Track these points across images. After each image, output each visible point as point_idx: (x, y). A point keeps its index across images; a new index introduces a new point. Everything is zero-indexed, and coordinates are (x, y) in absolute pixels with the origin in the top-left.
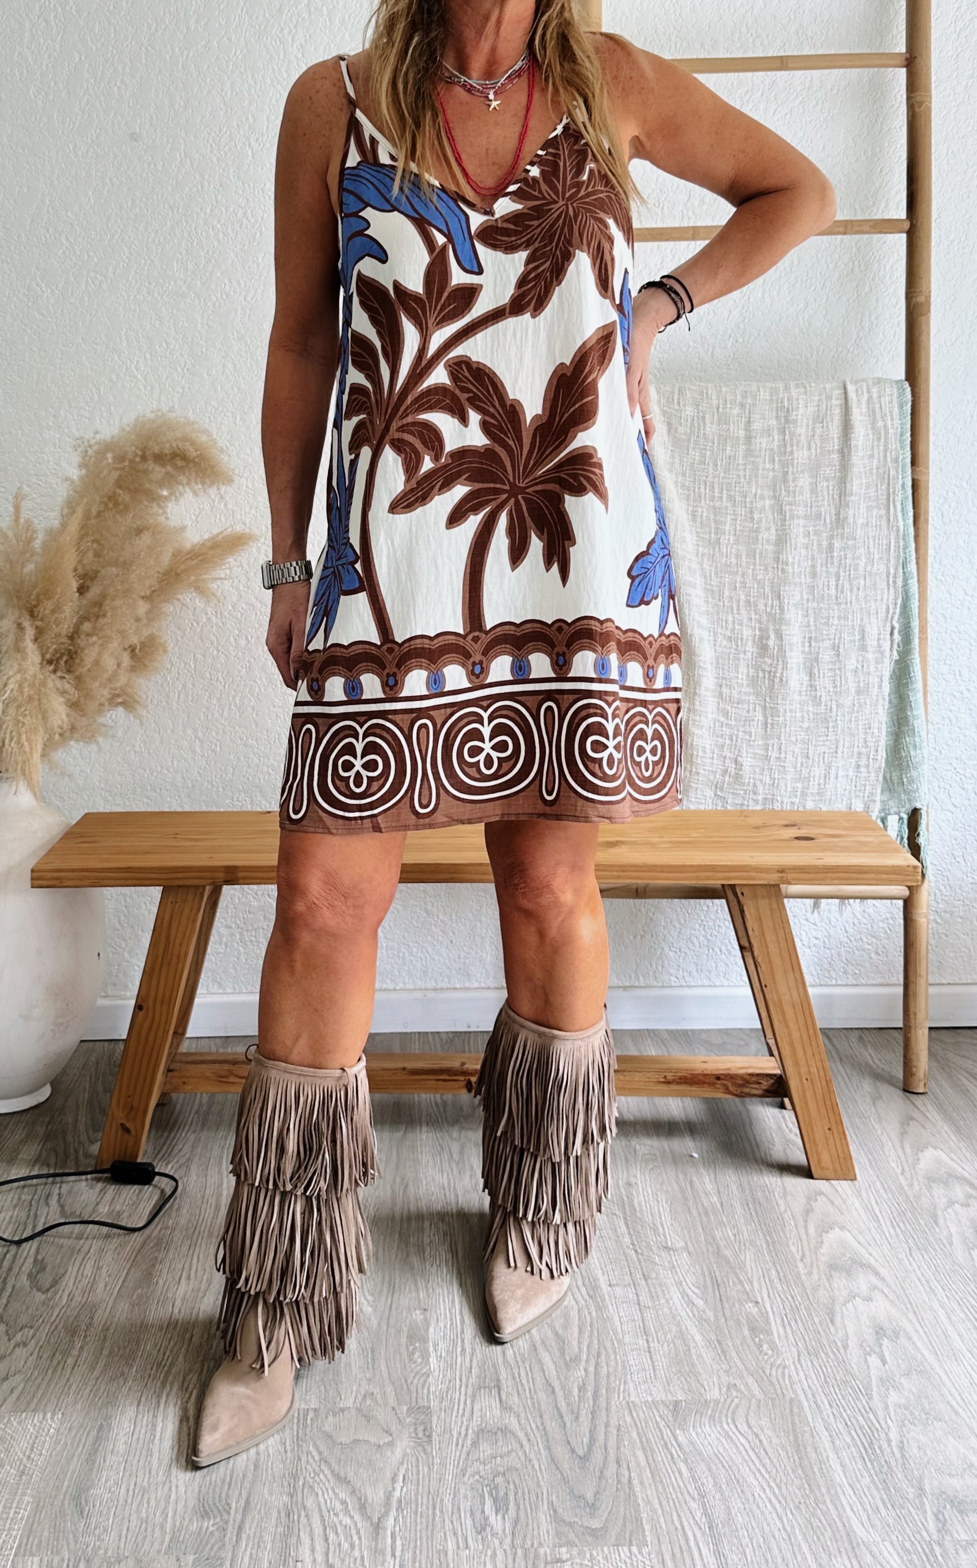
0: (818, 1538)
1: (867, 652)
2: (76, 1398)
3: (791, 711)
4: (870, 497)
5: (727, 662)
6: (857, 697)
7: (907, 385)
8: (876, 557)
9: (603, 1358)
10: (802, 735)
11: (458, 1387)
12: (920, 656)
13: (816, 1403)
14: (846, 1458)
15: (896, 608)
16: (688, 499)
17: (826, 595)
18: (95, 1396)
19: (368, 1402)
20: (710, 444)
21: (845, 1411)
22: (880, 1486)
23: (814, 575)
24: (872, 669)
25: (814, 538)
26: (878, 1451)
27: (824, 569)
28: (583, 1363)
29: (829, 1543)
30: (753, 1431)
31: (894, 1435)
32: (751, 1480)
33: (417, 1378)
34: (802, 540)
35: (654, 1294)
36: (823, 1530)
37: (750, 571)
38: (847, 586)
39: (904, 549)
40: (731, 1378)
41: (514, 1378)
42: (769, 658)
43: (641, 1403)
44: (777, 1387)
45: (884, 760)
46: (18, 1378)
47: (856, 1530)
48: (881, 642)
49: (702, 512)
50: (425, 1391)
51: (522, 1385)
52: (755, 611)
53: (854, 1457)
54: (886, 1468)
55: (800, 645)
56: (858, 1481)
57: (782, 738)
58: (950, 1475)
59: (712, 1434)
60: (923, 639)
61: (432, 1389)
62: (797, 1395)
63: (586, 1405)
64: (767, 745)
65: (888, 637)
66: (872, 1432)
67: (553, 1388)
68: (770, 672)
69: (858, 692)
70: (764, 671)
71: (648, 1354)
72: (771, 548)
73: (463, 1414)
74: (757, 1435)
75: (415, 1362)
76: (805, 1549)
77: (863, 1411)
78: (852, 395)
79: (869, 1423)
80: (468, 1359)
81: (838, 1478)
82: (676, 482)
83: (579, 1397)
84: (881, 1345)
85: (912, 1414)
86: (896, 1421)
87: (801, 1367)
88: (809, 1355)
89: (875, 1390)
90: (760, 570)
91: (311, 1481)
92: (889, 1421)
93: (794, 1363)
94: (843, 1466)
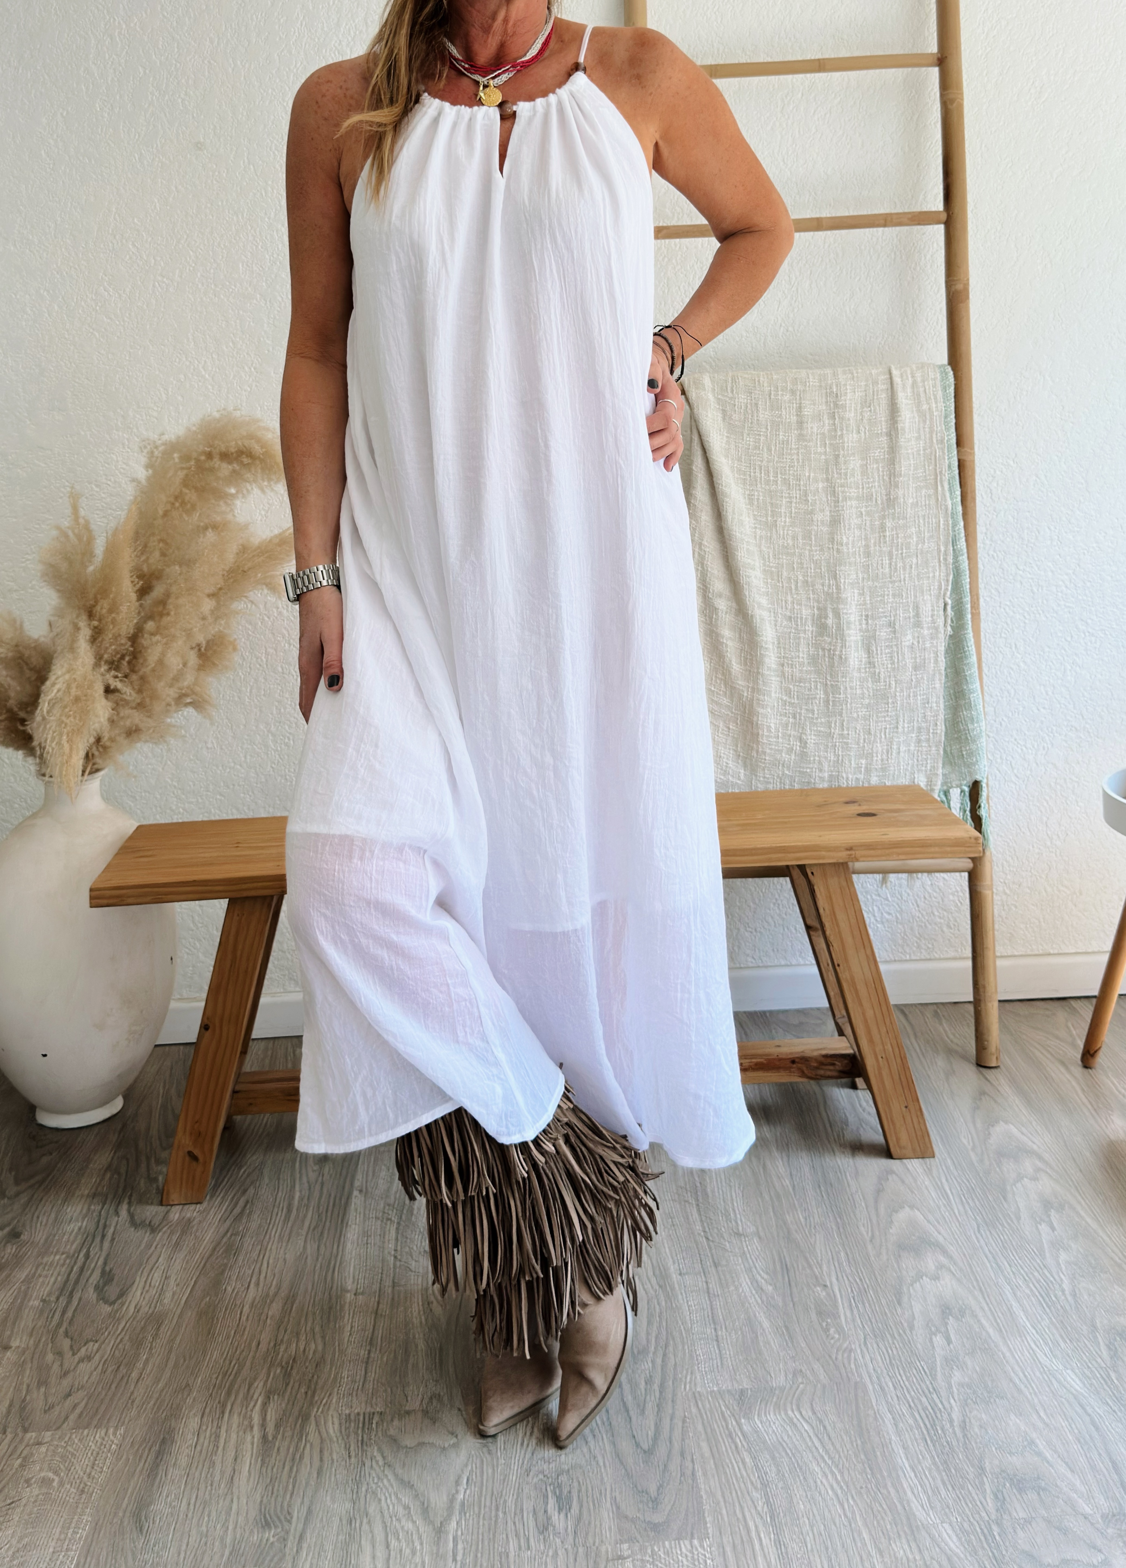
0: (878, 1523)
1: (922, 628)
2: (139, 1412)
3: (852, 689)
4: (918, 478)
5: (787, 641)
6: (914, 673)
7: (949, 369)
8: (927, 535)
9: (671, 1349)
10: (863, 712)
12: (973, 630)
13: (881, 1386)
14: (909, 1441)
15: (948, 586)
16: (744, 484)
17: (880, 574)
18: (158, 1409)
19: (434, 1404)
20: (764, 430)
21: (909, 1392)
22: (941, 1468)
23: (868, 554)
24: (928, 645)
25: (868, 518)
26: (941, 1432)
27: (877, 548)
28: (651, 1355)
29: (889, 1527)
30: (817, 1417)
31: (956, 1415)
32: (814, 1465)
34: (855, 521)
35: (723, 1282)
36: (884, 1515)
37: (807, 552)
38: (900, 564)
39: (953, 527)
40: (797, 1363)
42: (828, 636)
43: (707, 1392)
44: (843, 1371)
45: (943, 734)
46: (81, 1394)
47: (917, 1513)
48: (936, 617)
49: (759, 495)
52: (813, 590)
53: (916, 1439)
54: (947, 1448)
55: (857, 623)
56: (919, 1462)
57: (844, 715)
58: (1010, 1453)
59: (777, 1422)
60: (976, 615)
62: (862, 1378)
63: (653, 1398)
64: (830, 723)
65: (942, 612)
66: (935, 1413)
68: (829, 650)
69: (916, 668)
70: (823, 649)
71: (715, 1343)
72: (825, 529)
74: (821, 1421)
76: (865, 1535)
77: (927, 1391)
78: (897, 381)
79: (932, 1404)
81: (900, 1461)
82: (732, 467)
83: (646, 1390)
84: (946, 1324)
85: (974, 1392)
86: (959, 1400)
87: (867, 1349)
88: (875, 1336)
89: (938, 1369)
90: (816, 551)
91: (374, 1486)
92: (952, 1401)
93: (860, 1345)
94: (905, 1448)
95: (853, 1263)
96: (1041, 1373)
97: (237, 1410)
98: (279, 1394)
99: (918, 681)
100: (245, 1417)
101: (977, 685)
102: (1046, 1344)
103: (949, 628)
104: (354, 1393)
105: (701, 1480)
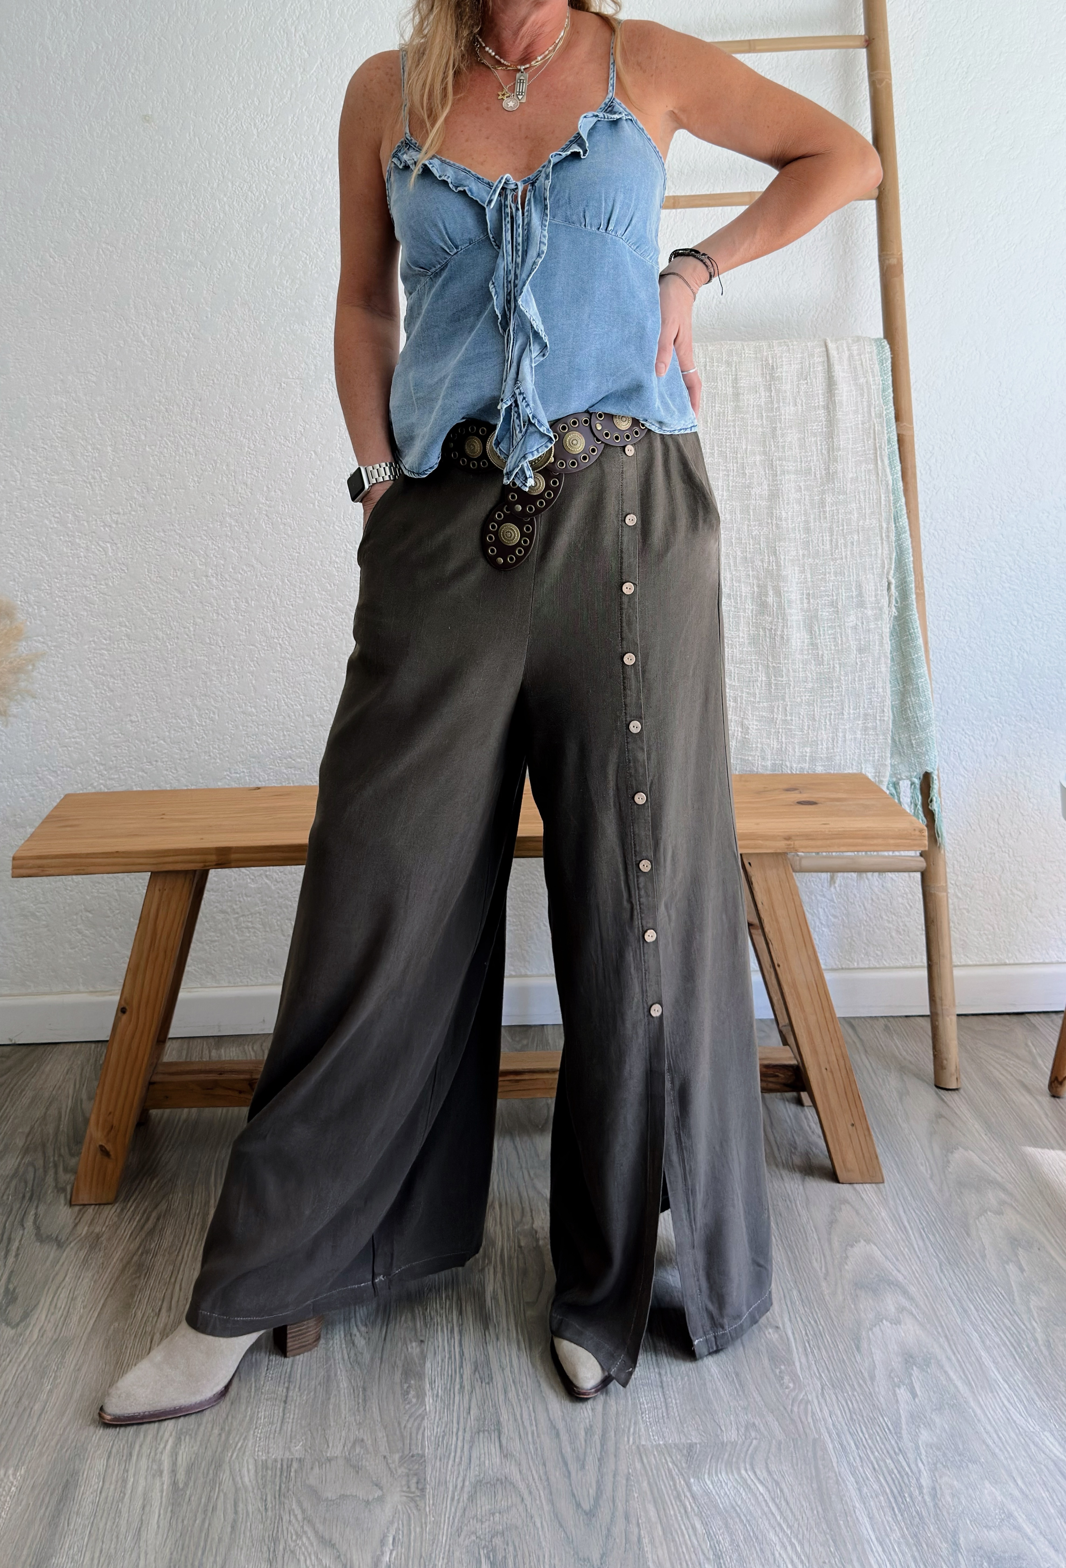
1: (866, 608)
2: (40, 1452)
3: (794, 671)
4: (857, 452)
6: (858, 655)
7: (885, 343)
8: (868, 511)
10: (807, 696)
11: (455, 1430)
12: (918, 612)
13: (842, 1445)
14: (874, 1508)
15: (891, 564)
17: (820, 551)
18: (62, 1447)
19: (357, 1451)
21: (871, 1451)
22: (912, 1542)
24: (872, 626)
26: (908, 1500)
30: (773, 1478)
31: (925, 1481)
32: (772, 1535)
33: (412, 1420)
34: (794, 495)
38: (841, 541)
39: (895, 503)
40: (750, 1416)
41: (516, 1420)
42: (769, 615)
43: (652, 1446)
44: (799, 1425)
45: (891, 721)
48: (879, 597)
50: (420, 1437)
51: (524, 1427)
53: (883, 1508)
54: (917, 1519)
55: (798, 602)
56: (888, 1536)
57: (787, 699)
58: (987, 1527)
59: (730, 1485)
60: (920, 596)
61: (427, 1433)
62: (820, 1434)
63: (594, 1451)
64: (772, 707)
65: (885, 592)
66: (902, 1477)
67: (558, 1430)
68: (770, 630)
69: (860, 650)
70: (764, 629)
71: (659, 1388)
72: (764, 503)
73: (460, 1463)
74: (777, 1484)
75: (409, 1403)
77: (892, 1453)
78: (833, 353)
79: (899, 1467)
80: (467, 1397)
81: (865, 1532)
83: (586, 1441)
84: (911, 1375)
85: (944, 1455)
86: (928, 1463)
87: (825, 1400)
88: (833, 1386)
89: (904, 1427)
90: (755, 526)
91: (292, 1544)
92: (920, 1464)
93: (817, 1397)
94: (871, 1518)
95: (805, 1301)
96: (1017, 1436)
97: (145, 1450)
98: (190, 1435)
99: (863, 665)
100: (154, 1461)
101: (924, 670)
102: (1021, 1401)
103: (894, 609)
104: (272, 1436)
105: (647, 1548)
